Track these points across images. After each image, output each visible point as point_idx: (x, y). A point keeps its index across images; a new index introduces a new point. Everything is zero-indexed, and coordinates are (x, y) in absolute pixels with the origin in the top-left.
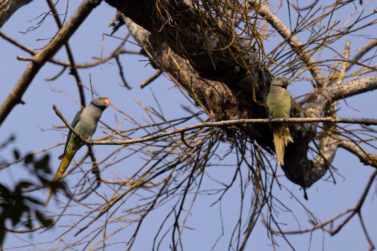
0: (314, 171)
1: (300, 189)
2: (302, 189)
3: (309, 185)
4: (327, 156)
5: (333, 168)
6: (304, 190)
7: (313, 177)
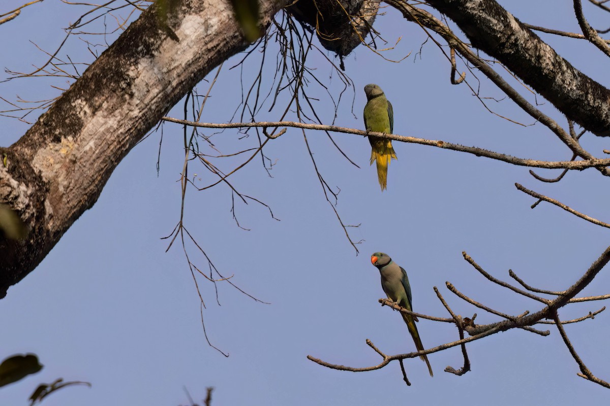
0: (354, 37)
1: (336, 56)
2: (338, 57)
3: (347, 52)
4: (367, 18)
5: (375, 32)
6: (341, 58)
7: (352, 45)
